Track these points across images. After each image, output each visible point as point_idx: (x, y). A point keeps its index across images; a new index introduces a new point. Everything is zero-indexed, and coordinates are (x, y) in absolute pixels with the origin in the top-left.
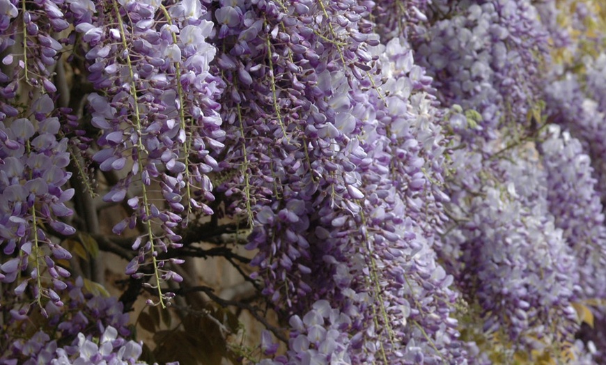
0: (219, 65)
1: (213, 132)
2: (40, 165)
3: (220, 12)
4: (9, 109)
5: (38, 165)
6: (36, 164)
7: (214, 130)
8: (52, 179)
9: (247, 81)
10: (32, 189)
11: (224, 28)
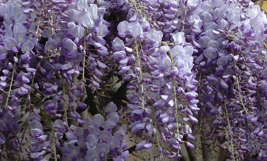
0: (208, 79)
1: (191, 101)
2: (107, 137)
3: (206, 51)
4: (82, 104)
5: (105, 138)
6: (104, 137)
7: (191, 99)
8: (113, 145)
9: (225, 87)
10: (102, 151)
11: (209, 60)
